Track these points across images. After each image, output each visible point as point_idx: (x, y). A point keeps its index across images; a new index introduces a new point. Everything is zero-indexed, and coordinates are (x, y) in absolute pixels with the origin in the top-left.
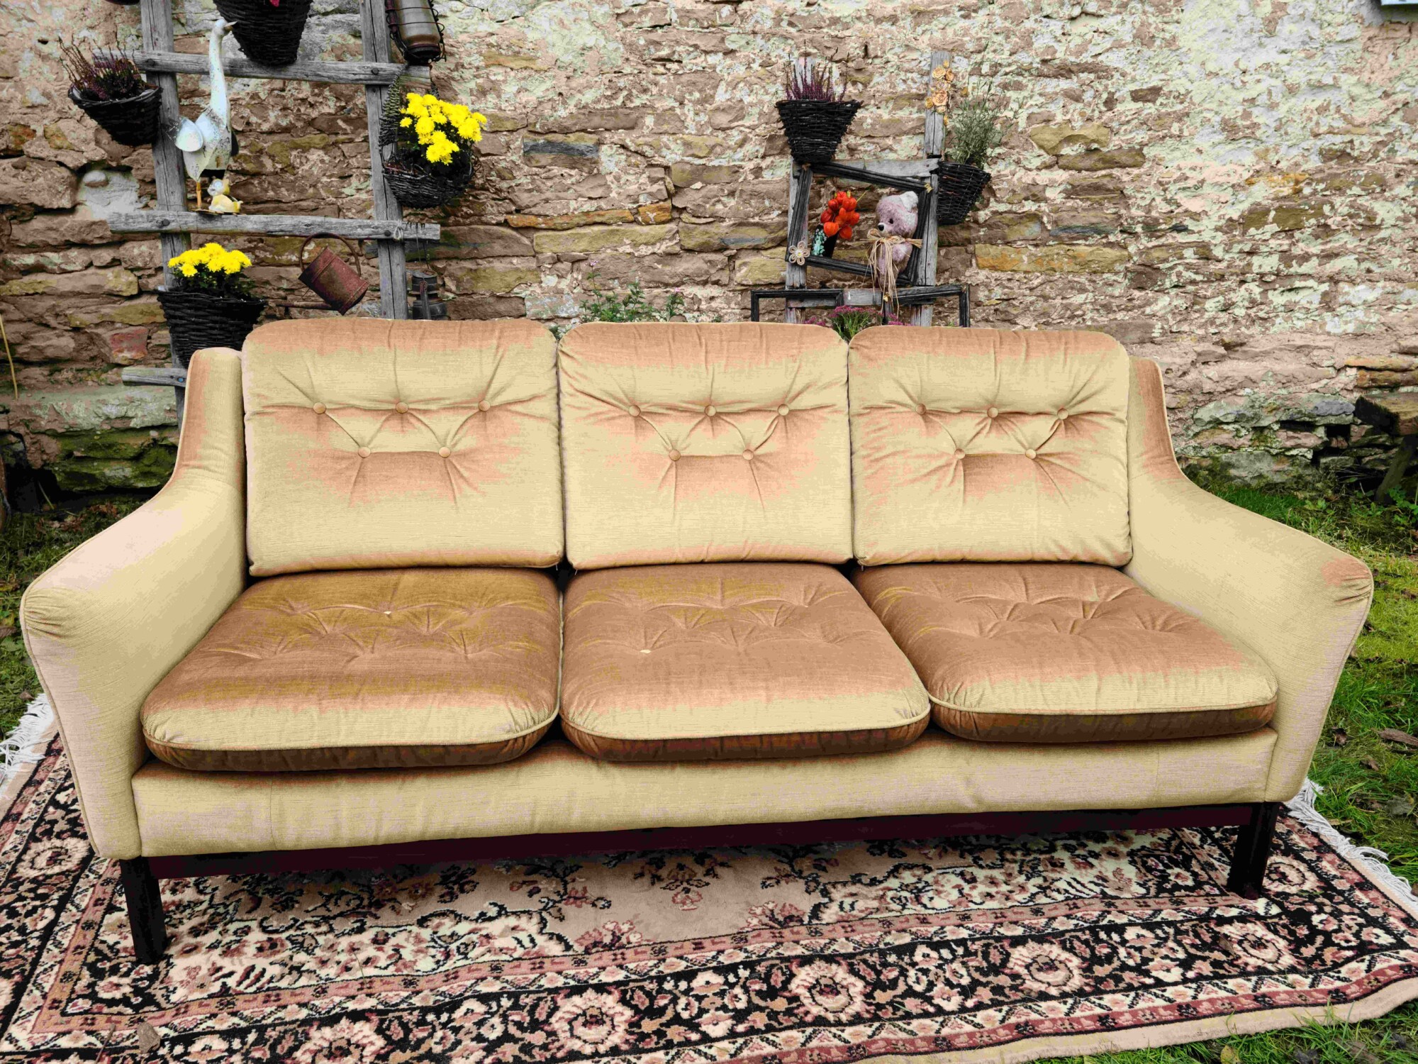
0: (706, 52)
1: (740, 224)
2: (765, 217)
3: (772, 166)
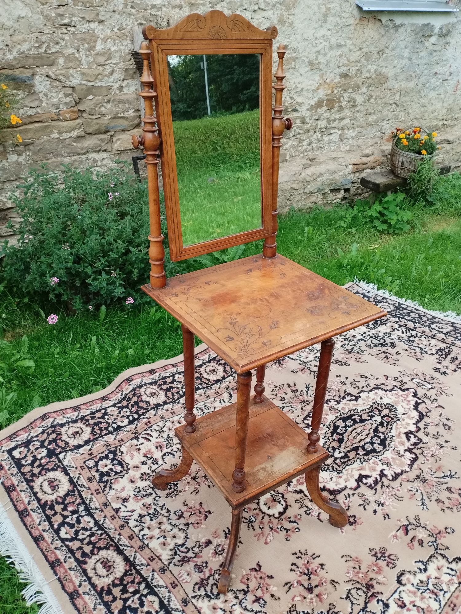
0: (89, 21)
1: (114, 118)
2: (126, 113)
3: (128, 86)
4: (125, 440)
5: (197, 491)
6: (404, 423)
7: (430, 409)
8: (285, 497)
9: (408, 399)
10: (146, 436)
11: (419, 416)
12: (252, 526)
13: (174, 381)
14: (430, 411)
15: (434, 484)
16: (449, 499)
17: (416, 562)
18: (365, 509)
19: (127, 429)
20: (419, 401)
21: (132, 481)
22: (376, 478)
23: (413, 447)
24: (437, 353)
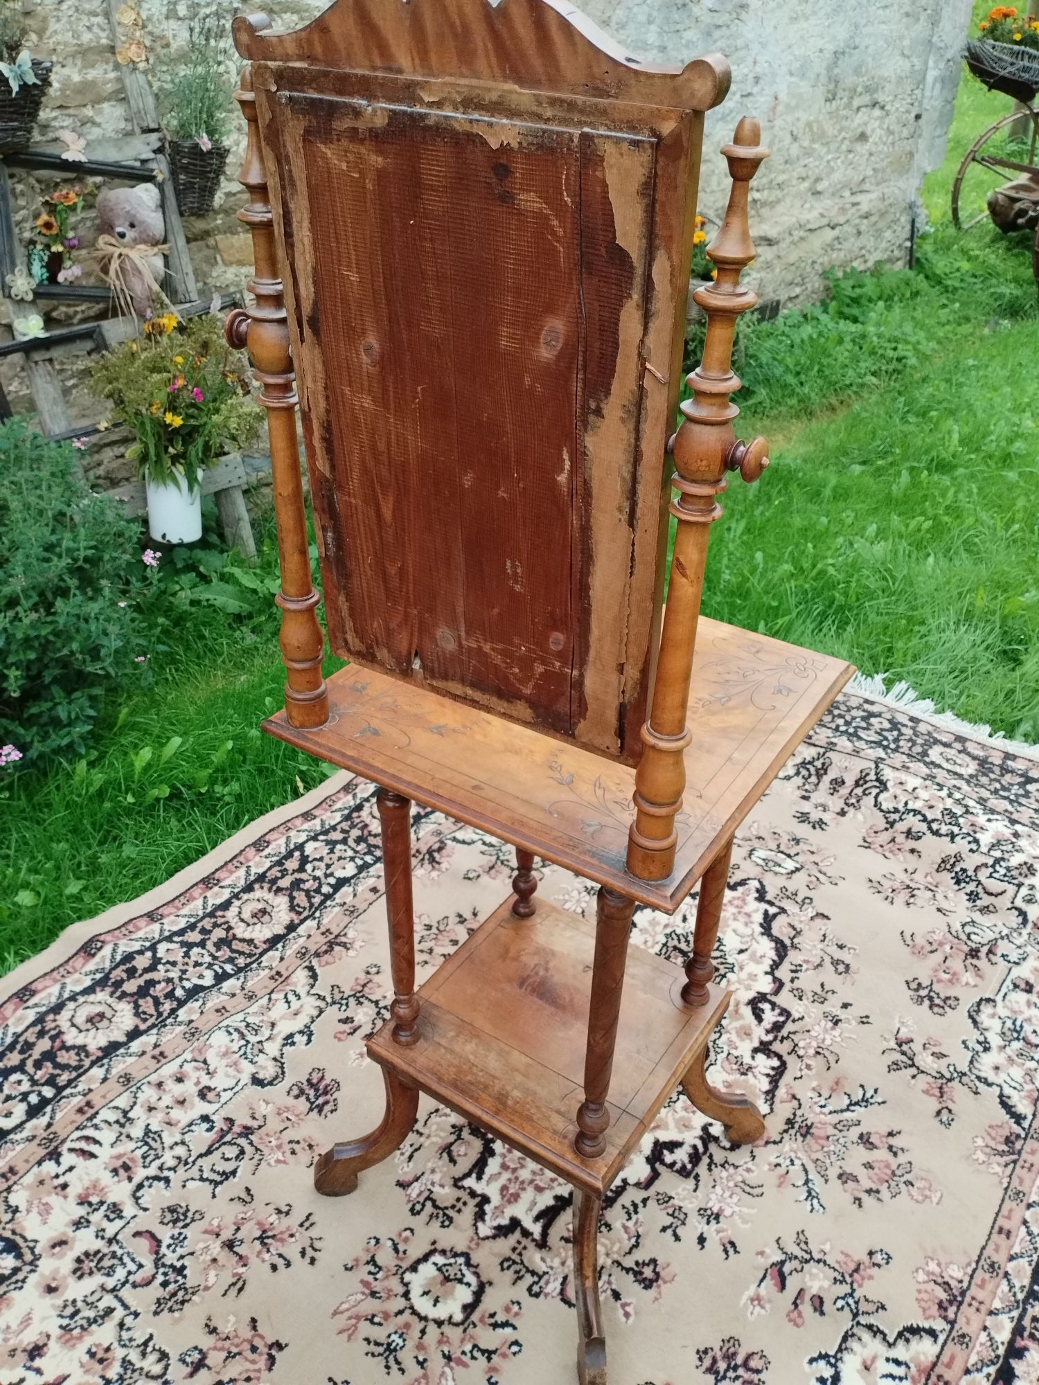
4: (21, 1168)
5: (239, 1285)
6: (743, 975)
7: (798, 926)
8: (474, 1261)
9: (747, 909)
10: (82, 1145)
11: (777, 950)
12: (398, 1362)
13: (156, 962)
14: (799, 933)
15: (831, 1131)
16: (868, 1166)
17: (812, 1361)
18: (677, 1238)
19: (26, 1133)
20: (772, 910)
21: (50, 1290)
22: (695, 1147)
23: (770, 1037)
24: (798, 773)
